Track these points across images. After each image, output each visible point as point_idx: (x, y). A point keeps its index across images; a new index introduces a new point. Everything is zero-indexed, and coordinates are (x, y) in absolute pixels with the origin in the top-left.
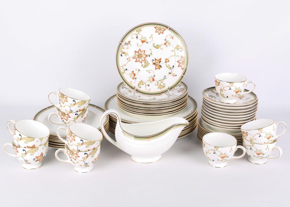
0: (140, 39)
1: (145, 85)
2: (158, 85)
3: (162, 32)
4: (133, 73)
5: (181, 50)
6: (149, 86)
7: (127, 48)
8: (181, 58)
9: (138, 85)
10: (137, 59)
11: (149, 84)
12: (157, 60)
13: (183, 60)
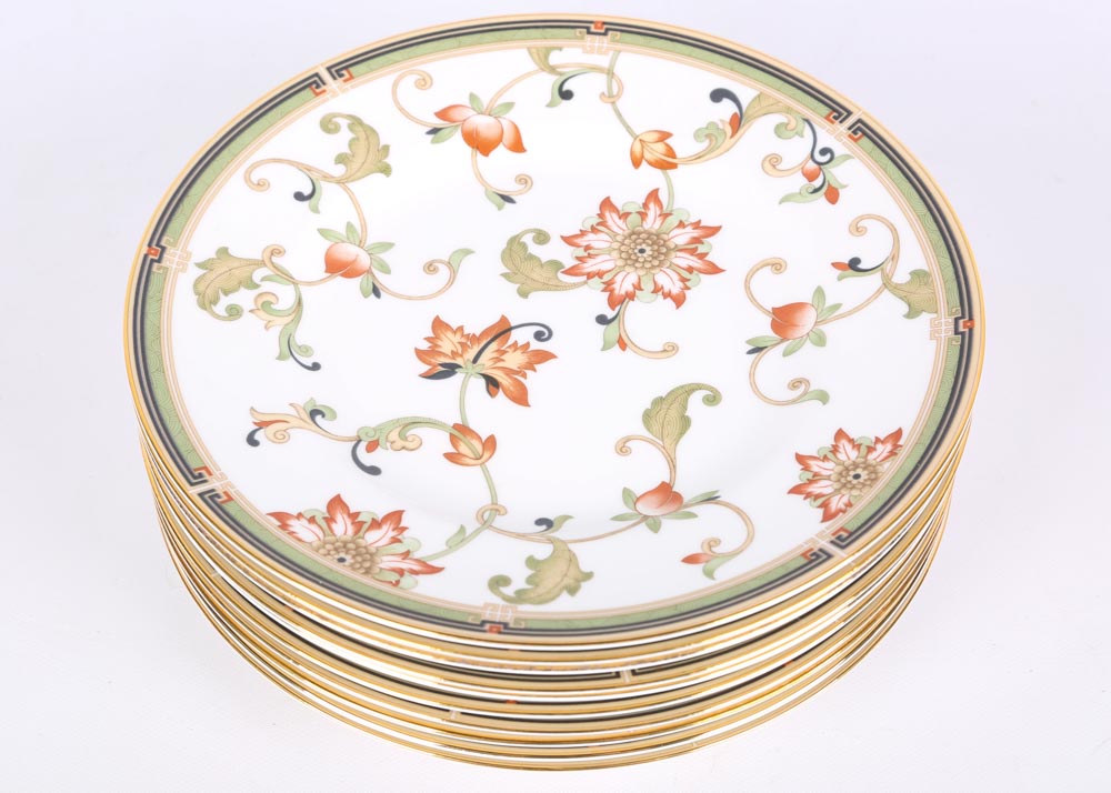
0: (819, 292)
1: (327, 178)
2: (262, 263)
3: (815, 489)
4: (508, 136)
5: (509, 591)
6: (299, 196)
7: (773, 161)
8: (417, 555)
9: (355, 122)
10: (625, 216)
11: (316, 210)
12: (531, 366)
13: (387, 562)
